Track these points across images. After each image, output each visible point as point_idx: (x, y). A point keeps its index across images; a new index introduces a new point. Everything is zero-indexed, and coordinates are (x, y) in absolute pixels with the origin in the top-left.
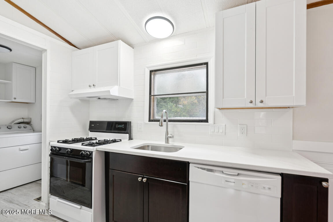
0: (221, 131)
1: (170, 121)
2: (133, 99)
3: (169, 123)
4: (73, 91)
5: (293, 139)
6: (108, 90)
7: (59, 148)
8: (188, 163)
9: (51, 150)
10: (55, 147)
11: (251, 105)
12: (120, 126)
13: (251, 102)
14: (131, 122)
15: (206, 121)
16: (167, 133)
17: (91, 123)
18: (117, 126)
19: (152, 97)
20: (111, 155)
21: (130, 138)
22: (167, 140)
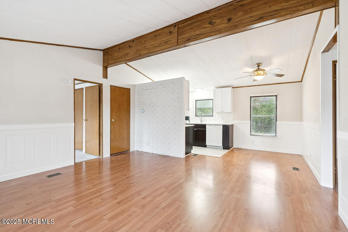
8: (206, 125)
13: (221, 111)
14: (189, 117)
16: (201, 119)
19: (197, 109)
21: (189, 122)
22: (201, 122)
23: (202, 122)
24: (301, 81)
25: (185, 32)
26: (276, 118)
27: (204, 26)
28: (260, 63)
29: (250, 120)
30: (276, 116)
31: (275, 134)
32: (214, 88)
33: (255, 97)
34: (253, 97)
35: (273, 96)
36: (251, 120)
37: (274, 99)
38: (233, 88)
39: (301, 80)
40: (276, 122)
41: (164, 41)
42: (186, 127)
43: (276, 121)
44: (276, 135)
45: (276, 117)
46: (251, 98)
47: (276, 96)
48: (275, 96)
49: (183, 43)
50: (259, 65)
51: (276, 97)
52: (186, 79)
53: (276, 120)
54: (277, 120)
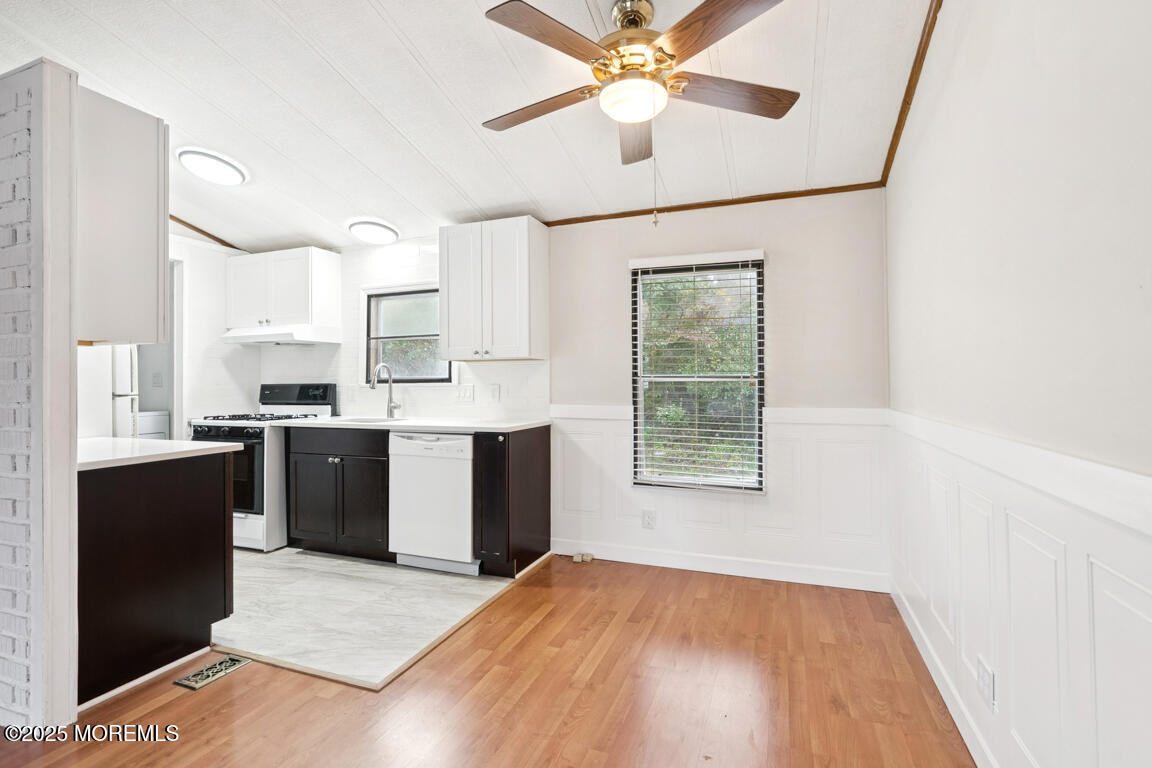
0: (468, 394)
1: (395, 381)
2: (339, 344)
3: (394, 385)
4: (228, 330)
5: (551, 402)
6: (290, 331)
7: (207, 427)
8: (388, 431)
9: (194, 431)
10: (200, 427)
11: (477, 357)
12: (317, 392)
13: (477, 353)
14: (335, 385)
15: (449, 380)
16: (391, 400)
17: (264, 388)
18: (311, 392)
19: (373, 342)
20: (292, 431)
21: (335, 413)
22: (391, 413)
23: (396, 411)
24: (882, 183)
26: (761, 390)
29: (631, 399)
30: (761, 375)
31: (756, 478)
32: (446, 223)
33: (657, 271)
34: (645, 272)
35: (745, 265)
36: (635, 403)
37: (747, 283)
38: (548, 224)
39: (878, 178)
40: (760, 414)
42: (80, 473)
43: (761, 406)
44: (761, 483)
45: (761, 383)
46: (635, 281)
47: (758, 265)
48: (754, 266)
51: (760, 274)
52: (81, 82)
53: (761, 398)
54: (766, 397)
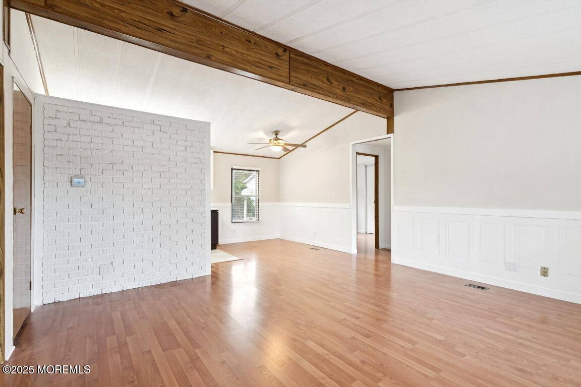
24: (279, 158)
25: (299, 70)
27: (322, 78)
28: (279, 131)
30: (258, 195)
33: (238, 169)
34: (235, 169)
36: (232, 202)
40: (258, 204)
41: (270, 64)
44: (259, 219)
46: (232, 171)
47: (259, 171)
49: (296, 85)
50: (277, 133)
54: (259, 200)
